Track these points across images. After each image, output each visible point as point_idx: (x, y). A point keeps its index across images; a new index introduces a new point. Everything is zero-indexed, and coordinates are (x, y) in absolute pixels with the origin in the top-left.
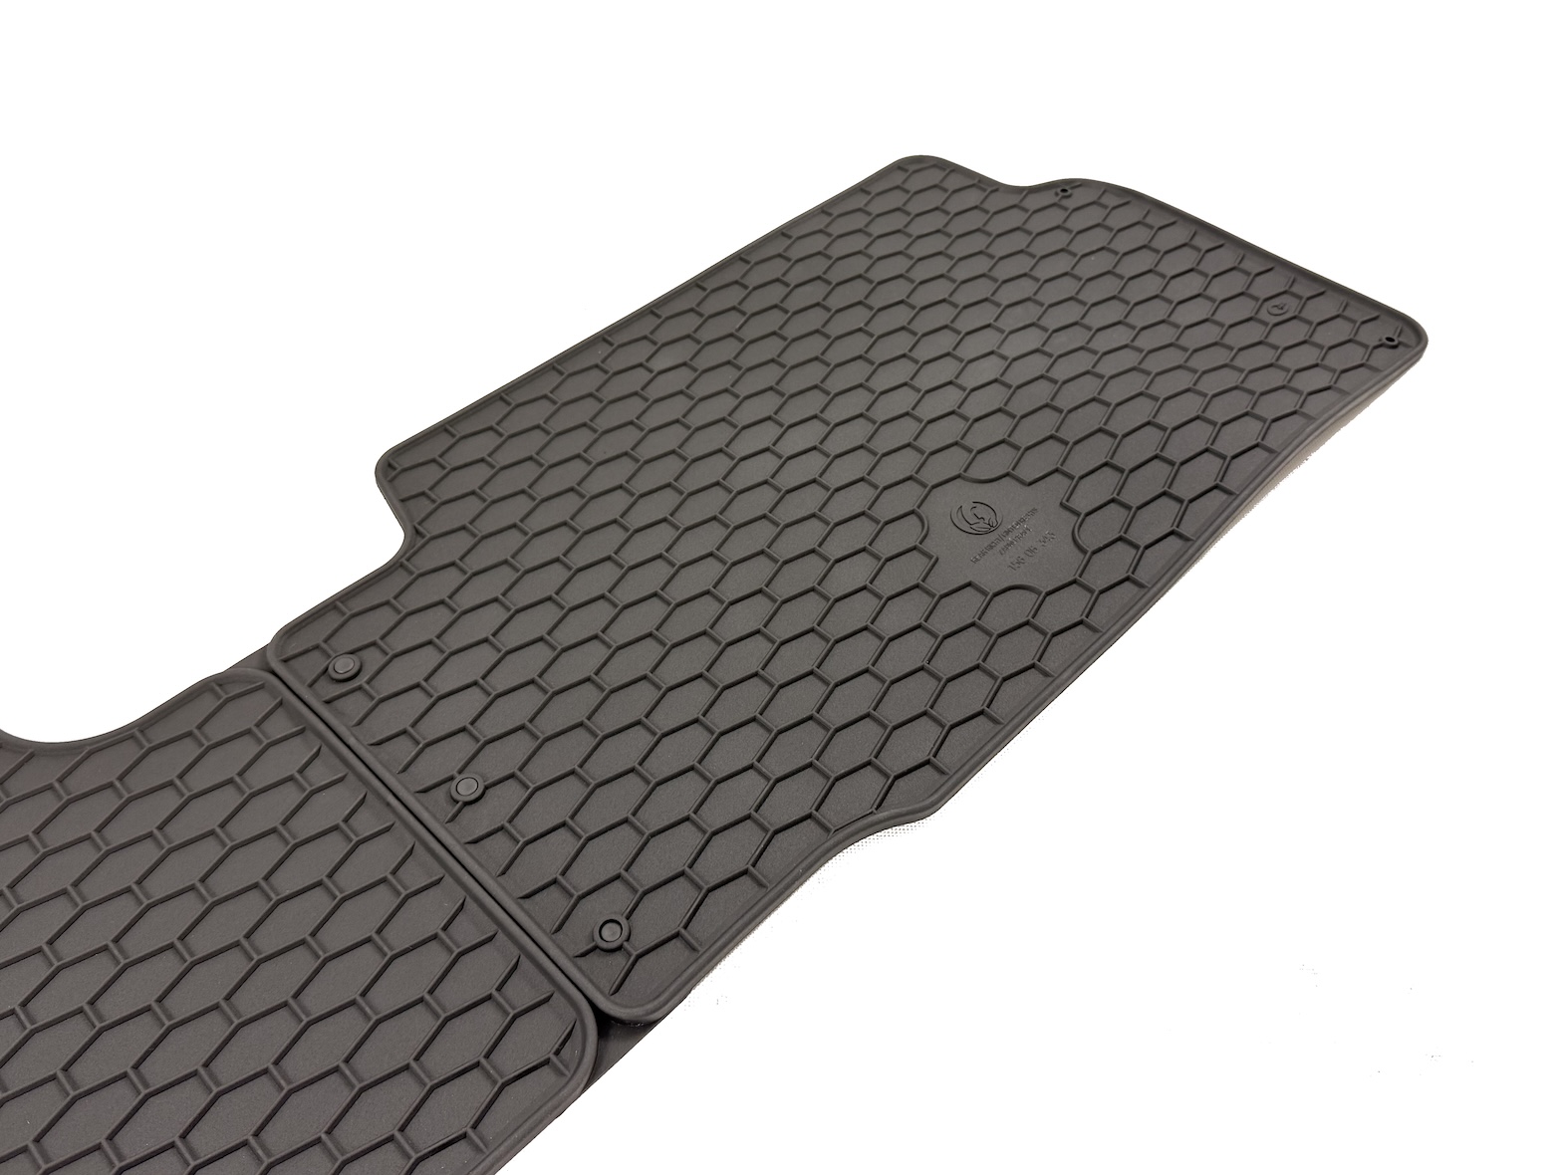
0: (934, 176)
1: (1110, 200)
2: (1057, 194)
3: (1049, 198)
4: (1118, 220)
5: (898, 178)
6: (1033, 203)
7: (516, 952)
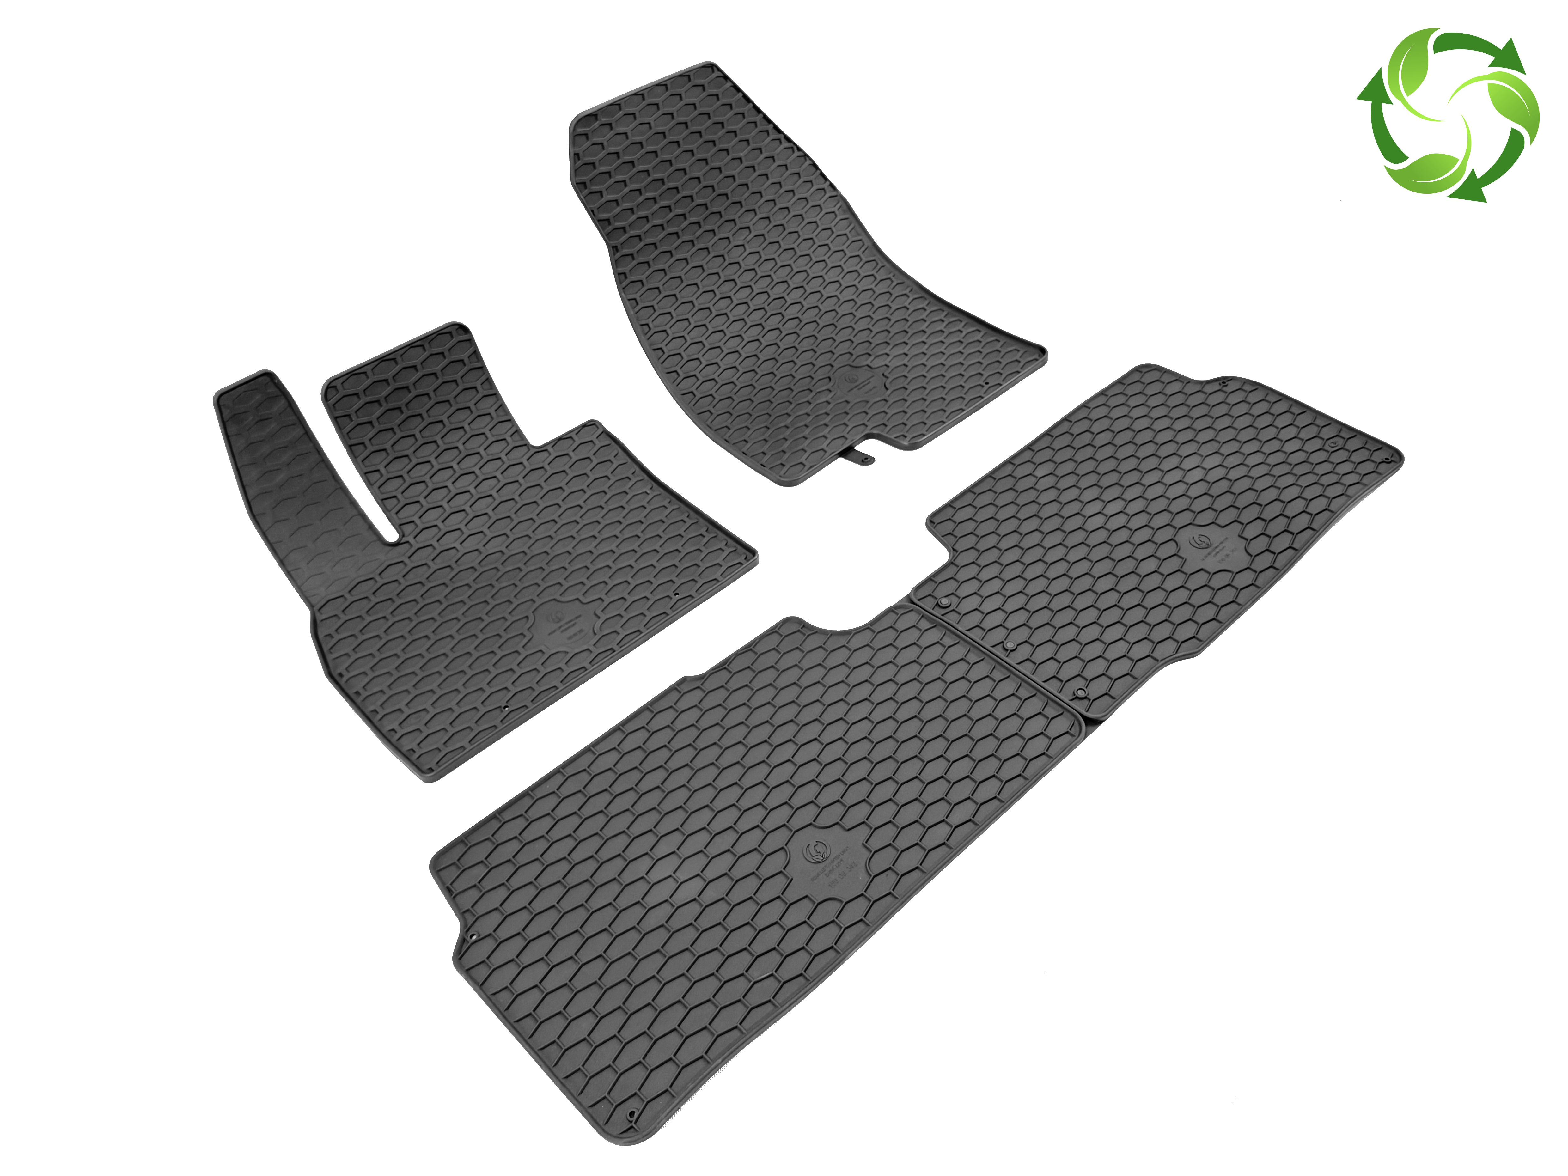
0: (1156, 375)
1: (1248, 388)
2: (1220, 384)
3: (1216, 387)
4: (1252, 398)
5: (1137, 376)
6: (1209, 389)
7: (1046, 699)
